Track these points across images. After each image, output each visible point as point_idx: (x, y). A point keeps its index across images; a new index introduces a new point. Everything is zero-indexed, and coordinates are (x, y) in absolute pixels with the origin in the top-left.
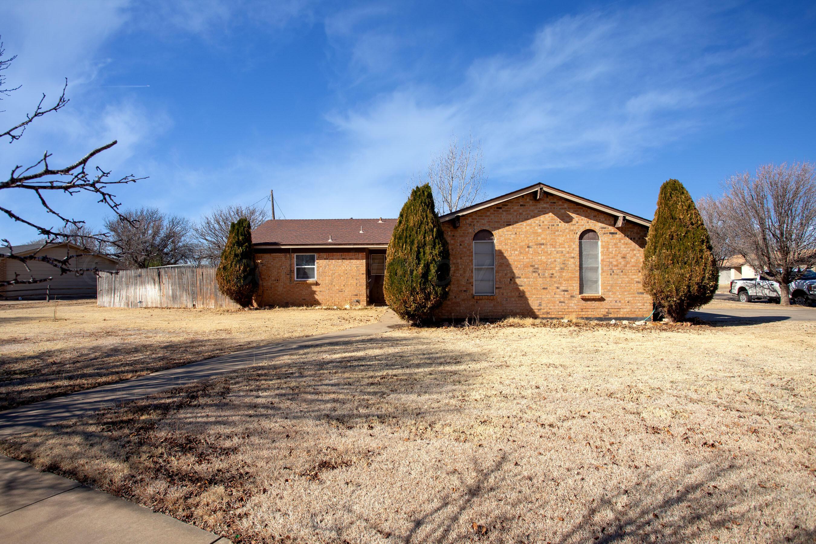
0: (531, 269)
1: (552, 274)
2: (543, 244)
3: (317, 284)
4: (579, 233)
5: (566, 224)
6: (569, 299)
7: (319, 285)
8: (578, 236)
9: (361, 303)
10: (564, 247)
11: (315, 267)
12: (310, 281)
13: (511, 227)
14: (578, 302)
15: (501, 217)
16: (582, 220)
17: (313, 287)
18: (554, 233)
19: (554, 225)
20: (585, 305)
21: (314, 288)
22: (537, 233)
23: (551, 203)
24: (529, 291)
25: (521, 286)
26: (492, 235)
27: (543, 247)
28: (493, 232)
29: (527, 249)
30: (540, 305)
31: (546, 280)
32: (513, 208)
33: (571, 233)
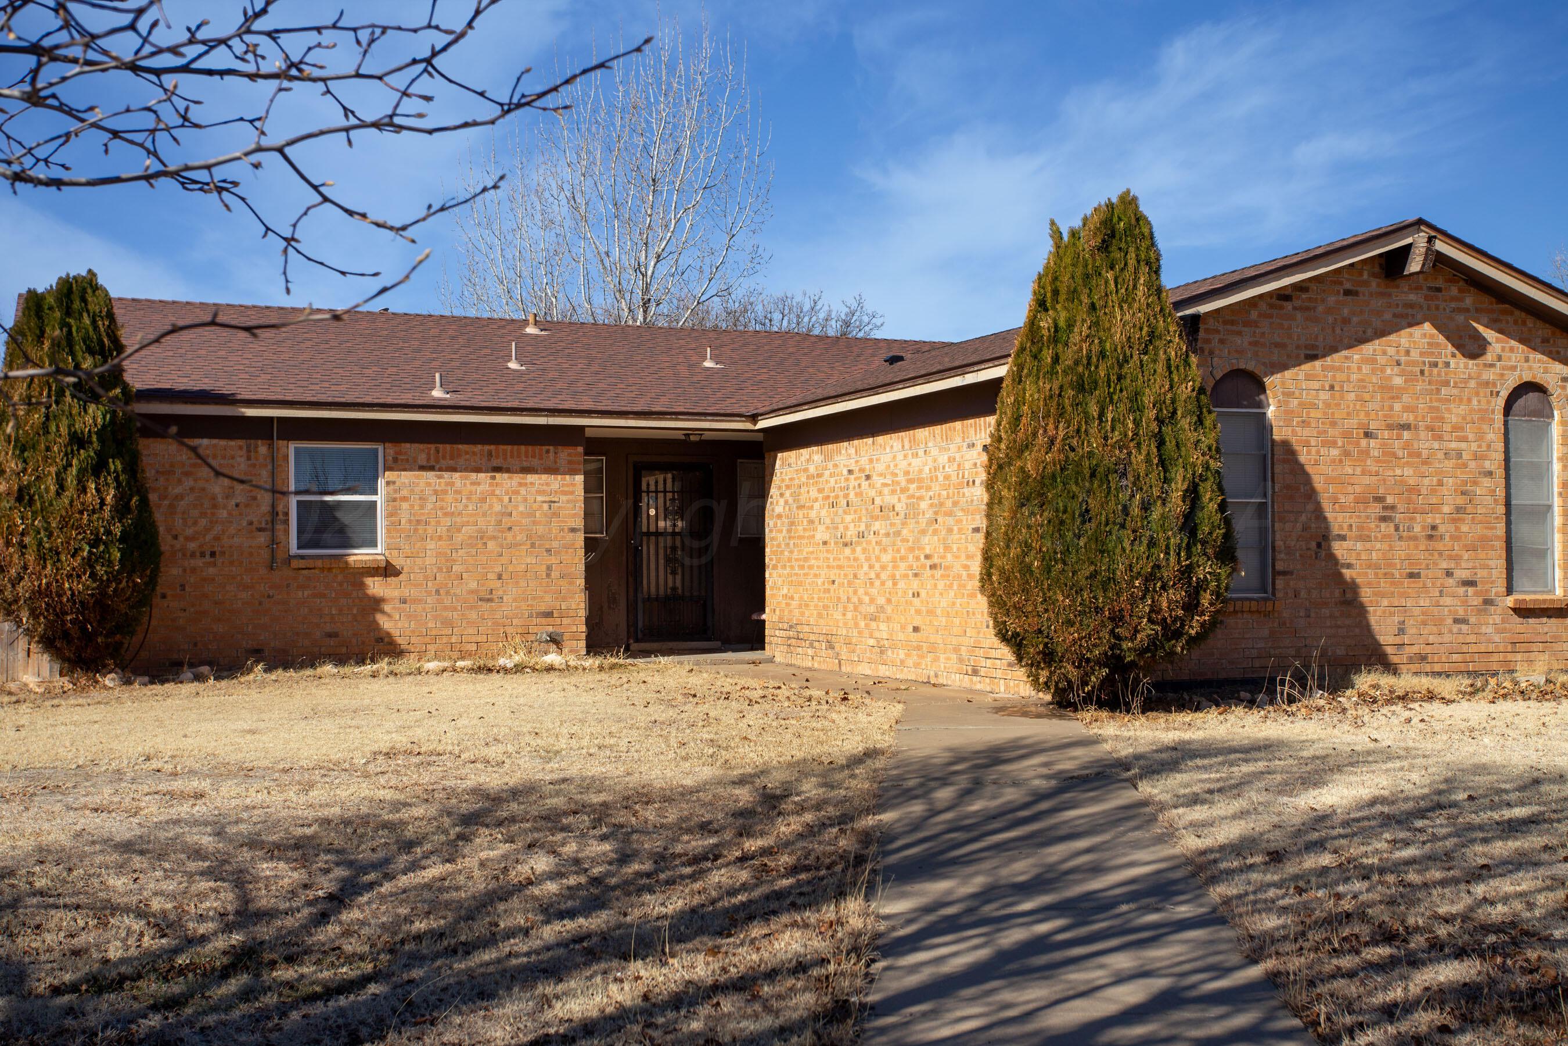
0: (1376, 509)
1: (1434, 528)
2: (1406, 427)
3: (388, 570)
4: (1504, 394)
5: (1471, 362)
6: (1479, 612)
7: (397, 573)
8: (1501, 402)
9: (567, 645)
10: (1464, 439)
11: (379, 499)
12: (360, 555)
13: (1318, 363)
14: (1503, 621)
15: (1290, 328)
16: (1512, 349)
17: (369, 581)
18: (1438, 391)
19: (1436, 365)
20: (1520, 628)
21: (375, 586)
22: (1392, 388)
23: (1430, 288)
24: (1369, 585)
25: (1349, 566)
26: (1262, 388)
27: (1406, 434)
28: (1268, 381)
29: (1364, 442)
30: (1401, 631)
31: (1417, 547)
32: (1323, 300)
33: (1482, 391)
